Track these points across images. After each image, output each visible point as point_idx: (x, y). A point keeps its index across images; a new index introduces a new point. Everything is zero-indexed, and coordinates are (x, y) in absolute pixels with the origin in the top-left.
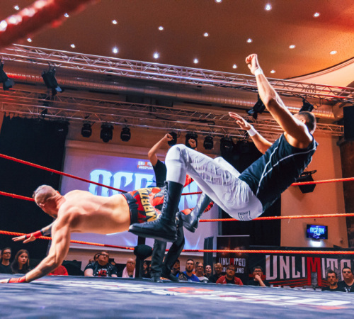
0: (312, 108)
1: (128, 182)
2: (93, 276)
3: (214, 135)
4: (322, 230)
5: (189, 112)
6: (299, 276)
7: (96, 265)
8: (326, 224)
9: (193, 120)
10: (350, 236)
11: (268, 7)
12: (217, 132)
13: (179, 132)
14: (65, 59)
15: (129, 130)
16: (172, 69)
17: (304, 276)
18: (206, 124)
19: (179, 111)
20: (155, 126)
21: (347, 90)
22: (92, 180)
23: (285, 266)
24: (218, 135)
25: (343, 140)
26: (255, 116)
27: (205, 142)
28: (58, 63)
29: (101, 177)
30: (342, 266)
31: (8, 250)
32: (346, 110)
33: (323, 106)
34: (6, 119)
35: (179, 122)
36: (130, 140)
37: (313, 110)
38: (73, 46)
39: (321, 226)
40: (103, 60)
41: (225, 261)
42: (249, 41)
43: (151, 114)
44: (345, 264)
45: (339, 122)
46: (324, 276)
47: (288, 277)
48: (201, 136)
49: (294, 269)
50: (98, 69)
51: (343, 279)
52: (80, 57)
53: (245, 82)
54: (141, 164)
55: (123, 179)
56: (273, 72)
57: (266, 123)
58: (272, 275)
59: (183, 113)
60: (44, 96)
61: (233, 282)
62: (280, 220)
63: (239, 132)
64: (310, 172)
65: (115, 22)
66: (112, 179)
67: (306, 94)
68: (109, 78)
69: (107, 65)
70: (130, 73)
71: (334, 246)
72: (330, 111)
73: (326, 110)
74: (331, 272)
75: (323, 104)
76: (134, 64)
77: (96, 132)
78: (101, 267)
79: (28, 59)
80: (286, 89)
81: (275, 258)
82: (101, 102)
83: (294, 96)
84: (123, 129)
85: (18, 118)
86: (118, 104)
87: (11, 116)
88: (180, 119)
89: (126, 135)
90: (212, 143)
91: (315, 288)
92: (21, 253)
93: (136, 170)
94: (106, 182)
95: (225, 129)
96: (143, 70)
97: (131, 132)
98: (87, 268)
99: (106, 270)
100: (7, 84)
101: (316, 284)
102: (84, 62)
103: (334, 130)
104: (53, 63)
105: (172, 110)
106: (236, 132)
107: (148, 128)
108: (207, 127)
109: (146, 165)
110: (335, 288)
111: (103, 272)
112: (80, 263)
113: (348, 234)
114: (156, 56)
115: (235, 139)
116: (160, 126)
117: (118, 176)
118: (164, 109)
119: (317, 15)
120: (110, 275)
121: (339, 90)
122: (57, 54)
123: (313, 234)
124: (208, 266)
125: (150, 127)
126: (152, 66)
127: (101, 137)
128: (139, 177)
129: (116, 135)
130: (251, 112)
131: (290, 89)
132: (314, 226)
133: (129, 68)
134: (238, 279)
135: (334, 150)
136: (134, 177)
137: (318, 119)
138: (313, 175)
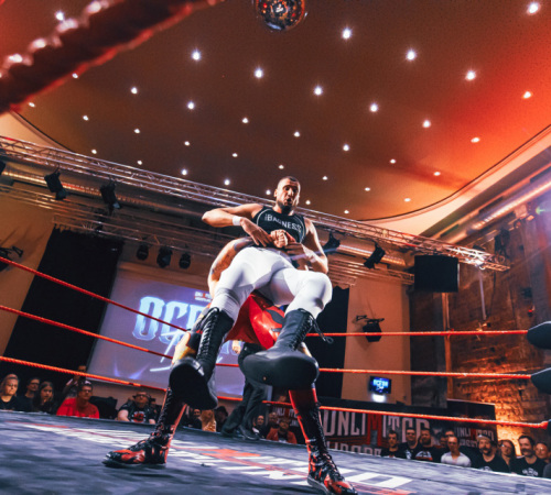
0: (384, 253)
1: (181, 314)
2: (127, 420)
4: (386, 384)
6: (357, 433)
7: (132, 407)
8: (389, 377)
10: (414, 392)
11: (346, 148)
14: (128, 175)
15: (189, 257)
16: (241, 197)
17: (363, 433)
21: (419, 239)
22: (141, 311)
23: (344, 421)
25: (413, 290)
28: (120, 178)
29: (152, 305)
30: (404, 427)
31: (36, 381)
32: (417, 258)
33: (395, 253)
34: (56, 232)
36: (188, 268)
37: (385, 256)
38: (140, 163)
39: (385, 379)
40: (169, 180)
41: (279, 412)
42: (325, 178)
44: (407, 423)
45: (410, 270)
46: (384, 435)
47: (346, 433)
49: (353, 425)
50: (163, 189)
51: (404, 440)
52: (145, 174)
53: (317, 219)
54: (198, 295)
55: (177, 310)
56: (346, 212)
58: (329, 430)
60: (100, 211)
61: (285, 437)
62: (342, 373)
64: (378, 321)
65: (187, 143)
66: (164, 309)
67: (378, 239)
68: (174, 200)
69: (172, 186)
70: (195, 196)
71: (398, 402)
72: (401, 258)
73: (397, 256)
74: (392, 432)
75: (394, 250)
76: (202, 188)
77: (153, 255)
78: (138, 409)
79: (87, 171)
80: (359, 231)
81: (334, 414)
82: (163, 224)
83: (366, 239)
84: (183, 255)
85: (69, 231)
86: (180, 228)
87: (62, 229)
89: (185, 262)
91: (374, 447)
92: (45, 386)
93: (192, 301)
94: (157, 314)
96: (211, 195)
97: (191, 259)
98: (122, 408)
99: (143, 413)
100: (61, 195)
101: (374, 443)
102: (148, 180)
103: (404, 278)
104: (114, 177)
107: (210, 257)
109: (204, 297)
110: (394, 450)
111: (140, 416)
112: (116, 401)
113: (412, 390)
114: (227, 182)
117: (172, 305)
119: (393, 161)
121: (411, 238)
122: (120, 168)
123: (376, 387)
124: (261, 417)
126: (221, 192)
127: (158, 261)
128: (195, 309)
129: (175, 261)
131: (363, 232)
132: (378, 378)
133: (196, 191)
134: (291, 433)
135: (403, 299)
136: (189, 309)
137: (389, 265)
138: (381, 324)
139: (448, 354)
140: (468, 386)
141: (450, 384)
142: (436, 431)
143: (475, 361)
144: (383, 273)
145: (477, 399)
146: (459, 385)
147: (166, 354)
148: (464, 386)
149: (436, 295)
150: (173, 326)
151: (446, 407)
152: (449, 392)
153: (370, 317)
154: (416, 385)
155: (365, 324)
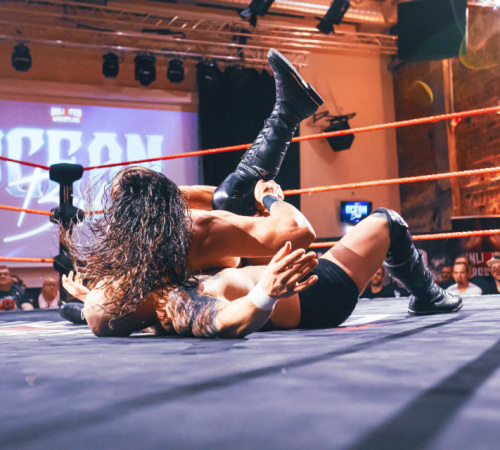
0: (348, 6)
1: (34, 148)
3: (185, 57)
4: (364, 209)
5: (137, 15)
8: (369, 200)
9: (145, 31)
12: (190, 52)
13: (122, 52)
15: (27, 50)
18: (169, 38)
19: (118, 12)
20: (75, 41)
24: (192, 58)
25: (397, 61)
26: (253, 22)
27: (169, 70)
32: (402, 8)
33: (366, 3)
35: (120, 33)
36: (30, 70)
37: (350, 10)
39: (363, 203)
43: (66, 19)
45: (392, 30)
48: (162, 58)
54: (56, 113)
55: (26, 142)
57: (273, 34)
59: (126, 16)
63: (227, 51)
64: (346, 117)
66: (4, 142)
72: (377, 11)
73: (371, 9)
84: (16, 48)
88: (122, 28)
89: (22, 60)
90: (182, 71)
93: (47, 123)
95: (202, 45)
97: (32, 53)
99: (10, 298)
103: (383, 44)
105: (106, 11)
106: (222, 50)
107: (63, 46)
108: (171, 42)
109: (66, 114)
110: (378, 290)
111: (8, 302)
115: (222, 64)
116: (86, 41)
117: (16, 136)
118: (89, 9)
120: (20, 307)
123: (350, 215)
125: (67, 43)
128: (55, 136)
130: (246, 13)
132: (352, 203)
135: (383, 78)
136: (45, 138)
137: (358, 26)
138: (351, 122)
139: (453, 153)
140: (482, 195)
141: (455, 197)
142: (437, 263)
143: (491, 158)
144: (349, 40)
145: (494, 212)
146: (468, 196)
147: (25, 206)
148: (476, 197)
149: (433, 65)
150: (27, 164)
151: (450, 227)
152: (455, 208)
153: (333, 113)
154: (408, 205)
155: (328, 124)
